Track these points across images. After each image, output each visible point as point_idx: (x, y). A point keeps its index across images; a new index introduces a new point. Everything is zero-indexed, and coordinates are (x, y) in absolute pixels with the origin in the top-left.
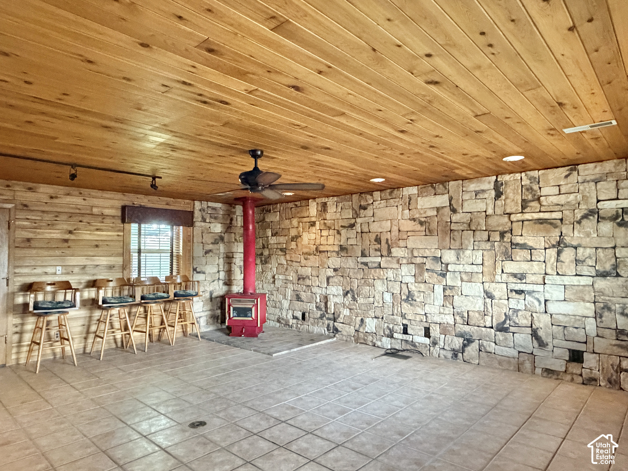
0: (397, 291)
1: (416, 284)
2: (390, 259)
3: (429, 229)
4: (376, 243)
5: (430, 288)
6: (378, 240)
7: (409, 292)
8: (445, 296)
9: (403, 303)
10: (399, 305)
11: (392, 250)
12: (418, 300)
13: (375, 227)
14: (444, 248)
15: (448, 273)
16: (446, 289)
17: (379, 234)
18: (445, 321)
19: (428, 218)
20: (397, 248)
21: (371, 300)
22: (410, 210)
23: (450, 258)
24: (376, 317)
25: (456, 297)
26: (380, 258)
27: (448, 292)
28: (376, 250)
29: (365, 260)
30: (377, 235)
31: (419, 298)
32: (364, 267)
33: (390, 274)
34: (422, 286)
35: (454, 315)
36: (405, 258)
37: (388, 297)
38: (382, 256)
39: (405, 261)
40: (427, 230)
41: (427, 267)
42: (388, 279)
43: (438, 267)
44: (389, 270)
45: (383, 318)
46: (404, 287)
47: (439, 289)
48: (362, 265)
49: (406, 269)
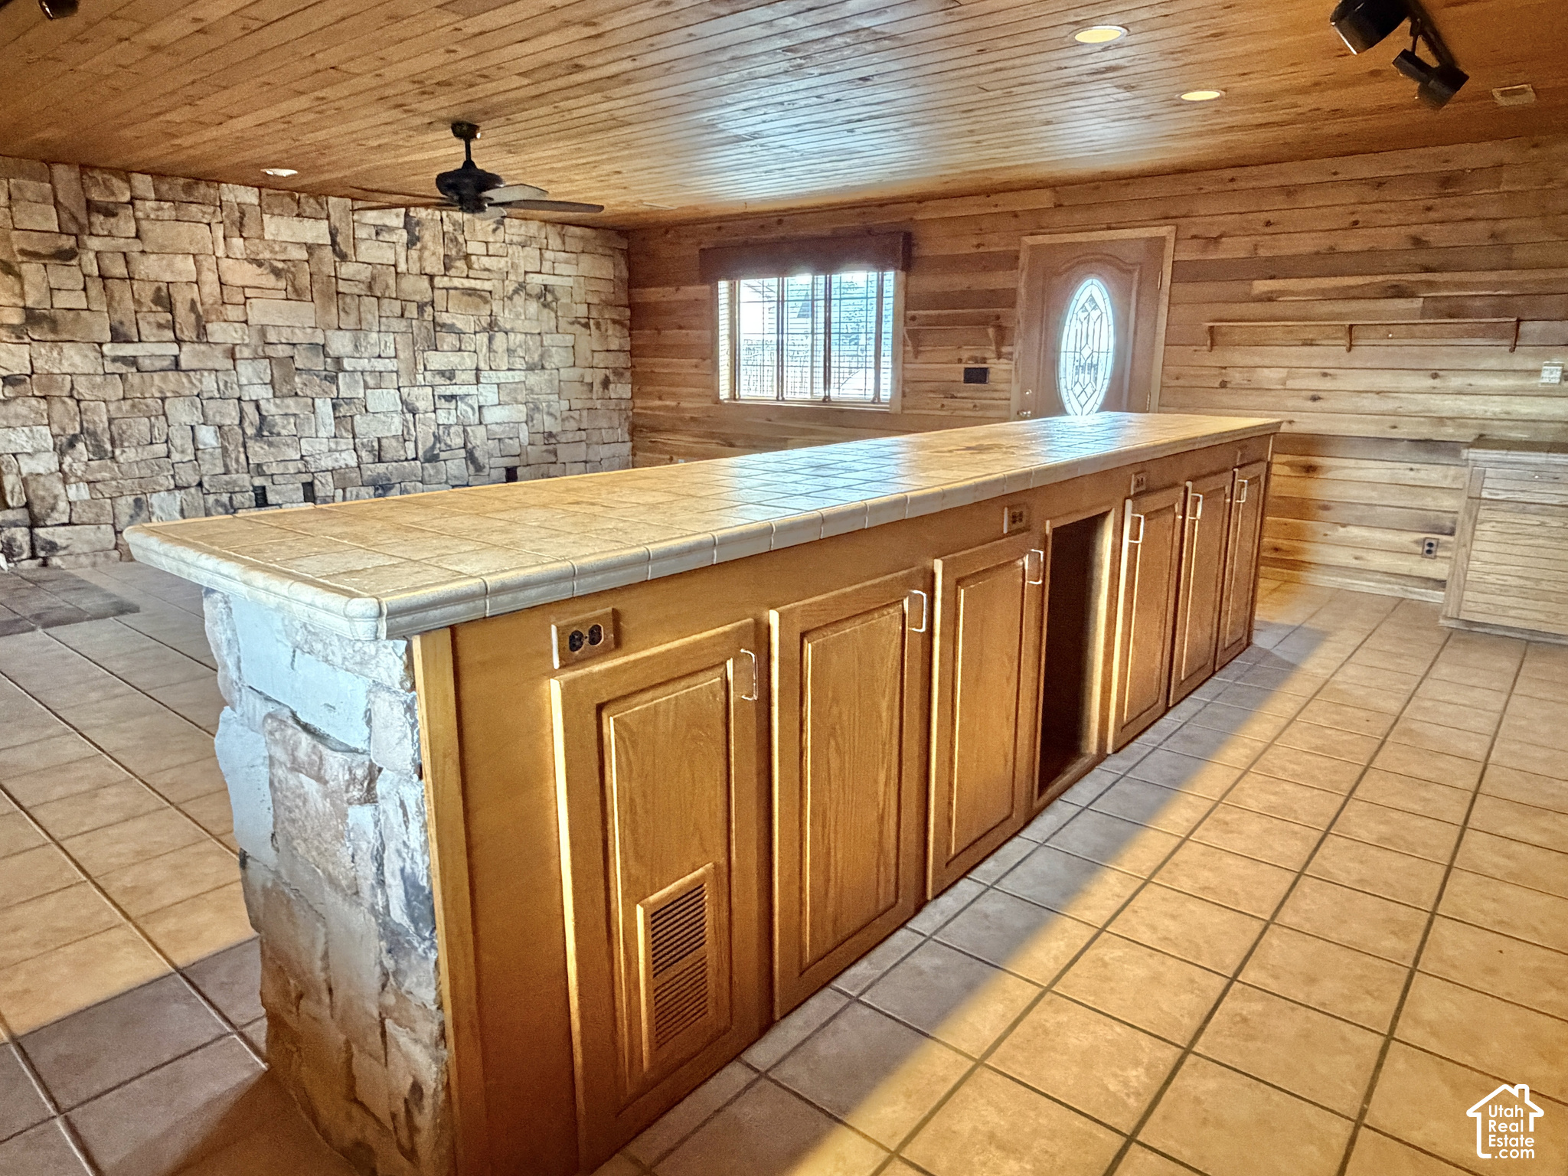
0: (231, 419)
1: (278, 401)
2: (203, 347)
3: (293, 286)
4: (160, 309)
5: (306, 405)
6: (164, 300)
7: (262, 418)
8: (335, 418)
9: (250, 443)
10: (242, 450)
11: (209, 326)
12: (284, 432)
13: (150, 267)
14: (330, 328)
15: (341, 375)
16: (341, 405)
17: (164, 286)
18: (342, 463)
19: (290, 264)
20: (223, 324)
21: (160, 449)
22: (245, 239)
23: (343, 346)
24: (177, 487)
25: (357, 418)
26: (176, 346)
27: (343, 410)
28: (160, 326)
29: (127, 350)
30: (159, 289)
31: (287, 428)
32: (124, 369)
33: (209, 383)
34: (290, 402)
35: (355, 450)
36: (247, 345)
37: (207, 436)
38: (179, 342)
39: (247, 353)
40: (289, 288)
41: (299, 365)
42: (206, 395)
43: (318, 364)
44: (206, 374)
45: (200, 485)
46: (249, 409)
47: (324, 407)
48: (119, 364)
49: (250, 369)
